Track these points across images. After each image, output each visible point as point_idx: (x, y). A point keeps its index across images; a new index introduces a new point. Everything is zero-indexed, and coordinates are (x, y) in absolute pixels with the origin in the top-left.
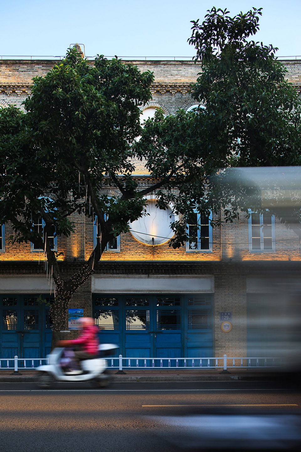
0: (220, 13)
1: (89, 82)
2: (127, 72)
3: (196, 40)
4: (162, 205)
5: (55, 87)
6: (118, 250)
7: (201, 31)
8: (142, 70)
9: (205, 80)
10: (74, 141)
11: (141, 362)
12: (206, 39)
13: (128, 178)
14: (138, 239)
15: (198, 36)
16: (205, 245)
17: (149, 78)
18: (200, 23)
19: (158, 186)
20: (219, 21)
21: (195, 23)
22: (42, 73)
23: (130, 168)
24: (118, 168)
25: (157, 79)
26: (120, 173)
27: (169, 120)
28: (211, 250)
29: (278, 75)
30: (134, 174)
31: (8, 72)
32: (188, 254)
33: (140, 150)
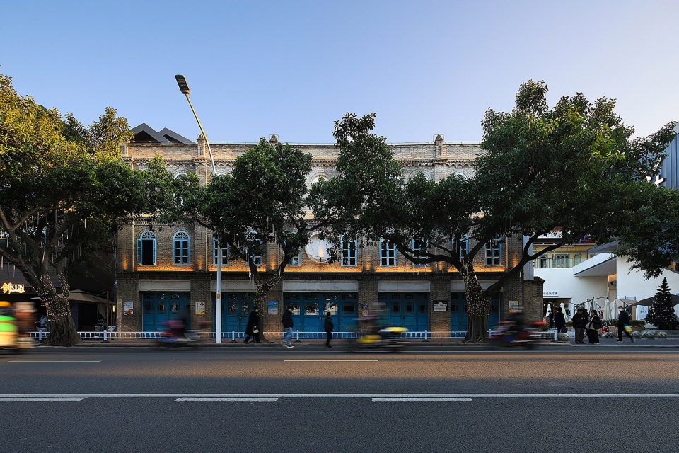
0: (351, 116)
1: (271, 160)
2: (295, 154)
3: (338, 133)
4: (322, 237)
5: (247, 163)
6: (299, 265)
7: (340, 128)
8: (305, 152)
9: (344, 158)
10: (262, 197)
11: (310, 335)
12: (343, 133)
13: (301, 220)
14: (312, 259)
15: (338, 131)
16: (353, 262)
17: (310, 157)
18: (339, 123)
19: (320, 225)
20: (351, 121)
21: (337, 123)
22: (240, 154)
23: (303, 213)
24: (294, 214)
25: (314, 158)
26: (297, 217)
27: (326, 184)
28: (356, 265)
29: (388, 156)
30: (306, 217)
31: (231, 153)
32: (342, 268)
33: (309, 202)
